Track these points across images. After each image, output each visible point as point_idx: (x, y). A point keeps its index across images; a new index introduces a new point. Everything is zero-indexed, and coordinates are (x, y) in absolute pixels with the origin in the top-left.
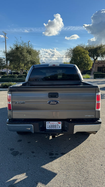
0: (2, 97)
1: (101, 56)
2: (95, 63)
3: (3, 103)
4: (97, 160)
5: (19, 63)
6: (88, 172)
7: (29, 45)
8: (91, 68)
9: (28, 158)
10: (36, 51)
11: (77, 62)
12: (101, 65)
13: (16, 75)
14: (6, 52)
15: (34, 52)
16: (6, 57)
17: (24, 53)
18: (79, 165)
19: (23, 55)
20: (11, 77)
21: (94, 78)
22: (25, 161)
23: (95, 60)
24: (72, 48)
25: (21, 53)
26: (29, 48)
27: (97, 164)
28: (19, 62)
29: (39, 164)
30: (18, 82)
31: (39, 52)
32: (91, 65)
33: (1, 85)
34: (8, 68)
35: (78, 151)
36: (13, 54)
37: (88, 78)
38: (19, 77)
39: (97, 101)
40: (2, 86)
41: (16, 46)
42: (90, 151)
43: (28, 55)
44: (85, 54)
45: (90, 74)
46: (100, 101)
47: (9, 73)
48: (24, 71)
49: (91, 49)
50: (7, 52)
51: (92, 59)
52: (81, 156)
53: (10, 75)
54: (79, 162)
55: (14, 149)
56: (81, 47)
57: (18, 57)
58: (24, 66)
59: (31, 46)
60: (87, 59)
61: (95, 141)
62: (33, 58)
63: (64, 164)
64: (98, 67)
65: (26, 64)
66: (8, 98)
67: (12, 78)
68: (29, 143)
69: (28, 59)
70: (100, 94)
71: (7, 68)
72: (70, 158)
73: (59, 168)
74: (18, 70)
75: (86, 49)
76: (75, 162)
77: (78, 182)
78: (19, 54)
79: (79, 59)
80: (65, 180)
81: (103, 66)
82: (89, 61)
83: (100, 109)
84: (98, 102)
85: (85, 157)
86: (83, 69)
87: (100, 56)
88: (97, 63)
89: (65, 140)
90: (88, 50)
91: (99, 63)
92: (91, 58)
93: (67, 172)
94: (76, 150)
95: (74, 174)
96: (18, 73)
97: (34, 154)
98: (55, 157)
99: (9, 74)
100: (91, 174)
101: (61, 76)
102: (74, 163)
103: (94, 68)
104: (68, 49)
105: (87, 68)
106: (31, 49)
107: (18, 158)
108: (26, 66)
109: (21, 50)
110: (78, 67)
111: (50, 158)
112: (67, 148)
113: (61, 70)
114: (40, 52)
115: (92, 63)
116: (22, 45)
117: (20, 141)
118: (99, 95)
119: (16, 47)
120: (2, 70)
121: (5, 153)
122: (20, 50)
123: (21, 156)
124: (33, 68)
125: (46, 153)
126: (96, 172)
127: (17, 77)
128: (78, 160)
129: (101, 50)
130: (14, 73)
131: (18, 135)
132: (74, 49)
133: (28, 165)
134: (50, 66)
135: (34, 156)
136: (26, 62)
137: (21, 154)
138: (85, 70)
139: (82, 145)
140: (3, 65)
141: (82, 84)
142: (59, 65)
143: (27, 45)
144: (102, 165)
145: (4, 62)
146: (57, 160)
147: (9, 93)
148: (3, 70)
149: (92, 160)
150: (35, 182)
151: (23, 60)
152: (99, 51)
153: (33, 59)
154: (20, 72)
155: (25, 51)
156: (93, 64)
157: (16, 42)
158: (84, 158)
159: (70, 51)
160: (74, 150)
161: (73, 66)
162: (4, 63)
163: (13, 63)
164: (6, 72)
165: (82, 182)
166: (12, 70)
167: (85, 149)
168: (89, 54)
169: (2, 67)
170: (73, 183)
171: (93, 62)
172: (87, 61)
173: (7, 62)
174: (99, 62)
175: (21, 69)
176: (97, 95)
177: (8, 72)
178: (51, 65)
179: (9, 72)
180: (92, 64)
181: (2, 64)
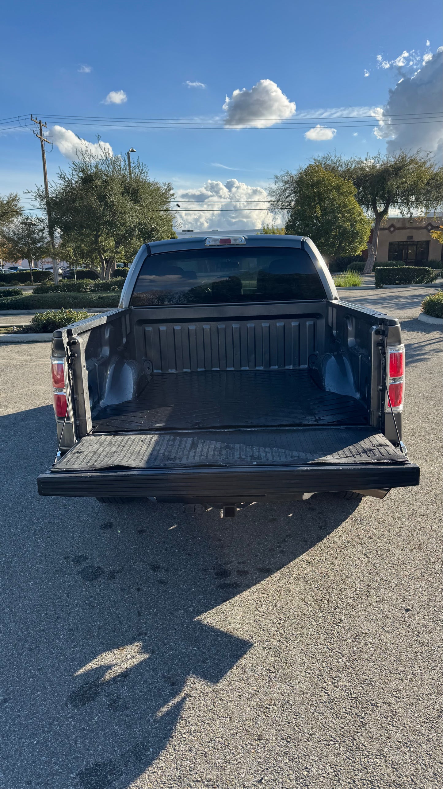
0: (37, 366)
1: (402, 203)
2: (381, 229)
3: (43, 387)
4: (391, 593)
5: (97, 236)
6: (357, 638)
7: (132, 165)
8: (365, 246)
9: (138, 590)
10: (158, 189)
11: (314, 225)
12: (400, 237)
13: (87, 281)
14: (47, 196)
15: (150, 193)
16: (49, 214)
17: (113, 198)
18: (325, 613)
19: (109, 206)
20: (67, 288)
21: (376, 284)
22: (126, 600)
23: (380, 216)
24: (294, 172)
25: (102, 198)
26: (131, 178)
27: (389, 607)
28: (98, 232)
29: (177, 610)
30: (95, 307)
31: (170, 190)
32: (366, 238)
33: (34, 320)
34: (56, 255)
35: (321, 561)
36: (74, 201)
37: (353, 285)
38: (98, 288)
39: (391, 376)
40: (38, 325)
41: (83, 171)
42: (365, 560)
43: (130, 204)
44: (342, 194)
45: (360, 270)
46: (403, 376)
47: (60, 275)
48: (117, 264)
49: (366, 176)
50: (50, 195)
51: (368, 214)
52: (332, 577)
53: (66, 281)
54: (326, 602)
55: (86, 558)
56: (327, 166)
57: (90, 211)
58: (117, 247)
59: (137, 170)
60: (348, 212)
61: (381, 522)
62: (149, 214)
63: (271, 609)
64: (391, 244)
65: (124, 237)
66: (55, 373)
67: (72, 294)
68: (141, 532)
69: (127, 219)
70: (401, 349)
71: (54, 256)
72: (293, 588)
73: (253, 622)
74: (93, 263)
75: (347, 174)
76: (309, 600)
77: (323, 673)
78: (93, 201)
79: (319, 215)
80: (273, 670)
81: (411, 237)
82: (356, 222)
83: (400, 408)
84: (394, 380)
85: (345, 583)
86: (336, 253)
87: (399, 201)
88: (389, 229)
89: (273, 520)
90: (353, 179)
91: (396, 229)
92: (364, 208)
93: (281, 639)
94: (313, 557)
95: (306, 644)
96: (93, 275)
97: (160, 575)
98: (235, 583)
99: (60, 278)
100: (369, 644)
101: (255, 282)
102: (307, 604)
103: (375, 246)
104: (278, 175)
105: (352, 249)
106: (137, 181)
107: (104, 592)
108: (121, 247)
109: (101, 187)
110: (318, 246)
111: (220, 587)
112: (279, 547)
113: (255, 260)
114: (172, 192)
115: (368, 228)
116: (103, 168)
117: (107, 526)
118: (400, 354)
119: (81, 174)
120: (36, 265)
121: (55, 574)
122: (96, 187)
123: (114, 583)
124: (146, 255)
125: (205, 570)
126: (388, 635)
127: (92, 291)
128: (320, 593)
129: (401, 177)
130: (81, 275)
131: (100, 504)
132: (301, 178)
133: (139, 614)
134: (211, 243)
135: (162, 582)
136: (122, 231)
137: (112, 576)
138: (342, 255)
139: (333, 536)
140: (39, 245)
141: (335, 310)
142: (244, 242)
143: (122, 163)
144: (408, 610)
145: (40, 234)
146: (246, 596)
147: (55, 355)
148: (39, 263)
149: (372, 591)
150: (164, 677)
151: (111, 224)
152: (394, 184)
153: (146, 217)
154: (103, 268)
155: (117, 188)
156: (372, 231)
157: (81, 157)
158: (341, 585)
159: (286, 183)
160: (305, 557)
161: (299, 241)
162: (42, 238)
163: (74, 235)
164: (52, 271)
165: (335, 674)
166: (72, 264)
167: (344, 551)
168: (359, 193)
169: (35, 255)
170: (302, 677)
171: (373, 224)
172: (349, 220)
173: (51, 234)
174: (392, 226)
175: (105, 259)
176: (391, 355)
177: (56, 270)
178: (215, 240)
179: (60, 271)
180: (369, 233)
181: (35, 241)
